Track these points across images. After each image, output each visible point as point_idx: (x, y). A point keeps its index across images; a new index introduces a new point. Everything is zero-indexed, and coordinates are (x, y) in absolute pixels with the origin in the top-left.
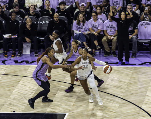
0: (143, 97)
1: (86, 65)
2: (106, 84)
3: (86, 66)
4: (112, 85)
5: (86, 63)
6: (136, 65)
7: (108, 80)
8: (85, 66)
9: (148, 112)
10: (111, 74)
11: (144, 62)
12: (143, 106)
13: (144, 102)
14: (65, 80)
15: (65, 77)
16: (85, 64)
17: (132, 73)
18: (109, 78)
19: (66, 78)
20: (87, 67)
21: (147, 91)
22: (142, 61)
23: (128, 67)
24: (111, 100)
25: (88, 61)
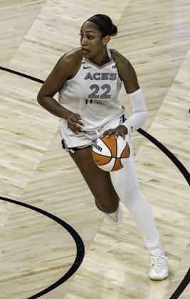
0: (162, 90)
1: (103, 87)
2: (24, 40)
3: (101, 92)
4: (48, 44)
5: (104, 76)
7: (37, 22)
9: (173, 147)
12: (154, 125)
13: (162, 109)
16: (100, 83)
18: (39, 16)
20: (105, 96)
21: (179, 67)
25: (115, 71)
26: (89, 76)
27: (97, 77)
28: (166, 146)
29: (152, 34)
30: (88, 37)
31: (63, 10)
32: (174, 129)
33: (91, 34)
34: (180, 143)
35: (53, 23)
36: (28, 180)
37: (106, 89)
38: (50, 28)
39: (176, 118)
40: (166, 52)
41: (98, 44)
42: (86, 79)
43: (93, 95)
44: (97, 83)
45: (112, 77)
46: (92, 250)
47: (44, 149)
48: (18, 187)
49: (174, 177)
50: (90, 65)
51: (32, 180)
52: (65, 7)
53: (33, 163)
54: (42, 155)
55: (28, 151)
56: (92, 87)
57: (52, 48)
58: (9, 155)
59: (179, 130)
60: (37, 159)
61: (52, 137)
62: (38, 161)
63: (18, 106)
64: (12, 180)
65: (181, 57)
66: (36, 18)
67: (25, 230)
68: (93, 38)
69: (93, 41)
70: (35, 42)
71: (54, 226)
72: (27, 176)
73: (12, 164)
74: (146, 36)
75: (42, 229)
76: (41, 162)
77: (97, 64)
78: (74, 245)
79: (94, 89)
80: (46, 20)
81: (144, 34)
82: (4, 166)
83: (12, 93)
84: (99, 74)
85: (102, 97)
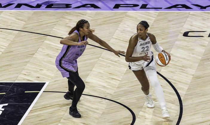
1: (146, 47)
2: (112, 38)
3: (146, 49)
4: (122, 39)
6: (161, 8)
7: (117, 31)
8: (144, 49)
9: (169, 79)
10: (121, 23)
11: (174, 4)
12: (162, 70)
14: (51, 32)
15: (53, 27)
16: (145, 46)
17: (155, 21)
18: (118, 29)
19: (53, 29)
21: (172, 48)
22: (171, 2)
23: (149, 12)
24: (116, 62)
25: (149, 40)
26: (141, 45)
27: (144, 44)
28: (167, 78)
29: (161, 36)
30: (140, 30)
31: (128, 26)
32: (169, 72)
33: (141, 29)
34: (172, 77)
35: (123, 31)
36: (114, 91)
37: (147, 48)
38: (122, 33)
39: (171, 67)
40: (167, 42)
41: (144, 32)
42: (140, 46)
43: (143, 51)
44: (144, 46)
45: (149, 42)
46: (139, 118)
47: (120, 79)
48: (110, 94)
49: (170, 90)
50: (141, 40)
51: (115, 91)
52: (128, 25)
53: (116, 85)
54: (119, 82)
55: (114, 80)
56: (142, 48)
57: (123, 41)
58: (107, 82)
59: (172, 72)
60: (117, 83)
61: (123, 75)
62: (117, 84)
63: (110, 63)
64: (108, 91)
65: (173, 44)
66: (117, 29)
67: (113, 110)
68: (142, 30)
69: (142, 31)
70: (116, 39)
71: (124, 109)
72: (114, 90)
73: (108, 85)
74: (159, 36)
75: (119, 110)
76: (119, 84)
77: (144, 40)
78: (132, 116)
79: (143, 49)
80: (121, 30)
81: (158, 36)
82: (105, 86)
83: (108, 58)
84: (144, 43)
85: (146, 51)
